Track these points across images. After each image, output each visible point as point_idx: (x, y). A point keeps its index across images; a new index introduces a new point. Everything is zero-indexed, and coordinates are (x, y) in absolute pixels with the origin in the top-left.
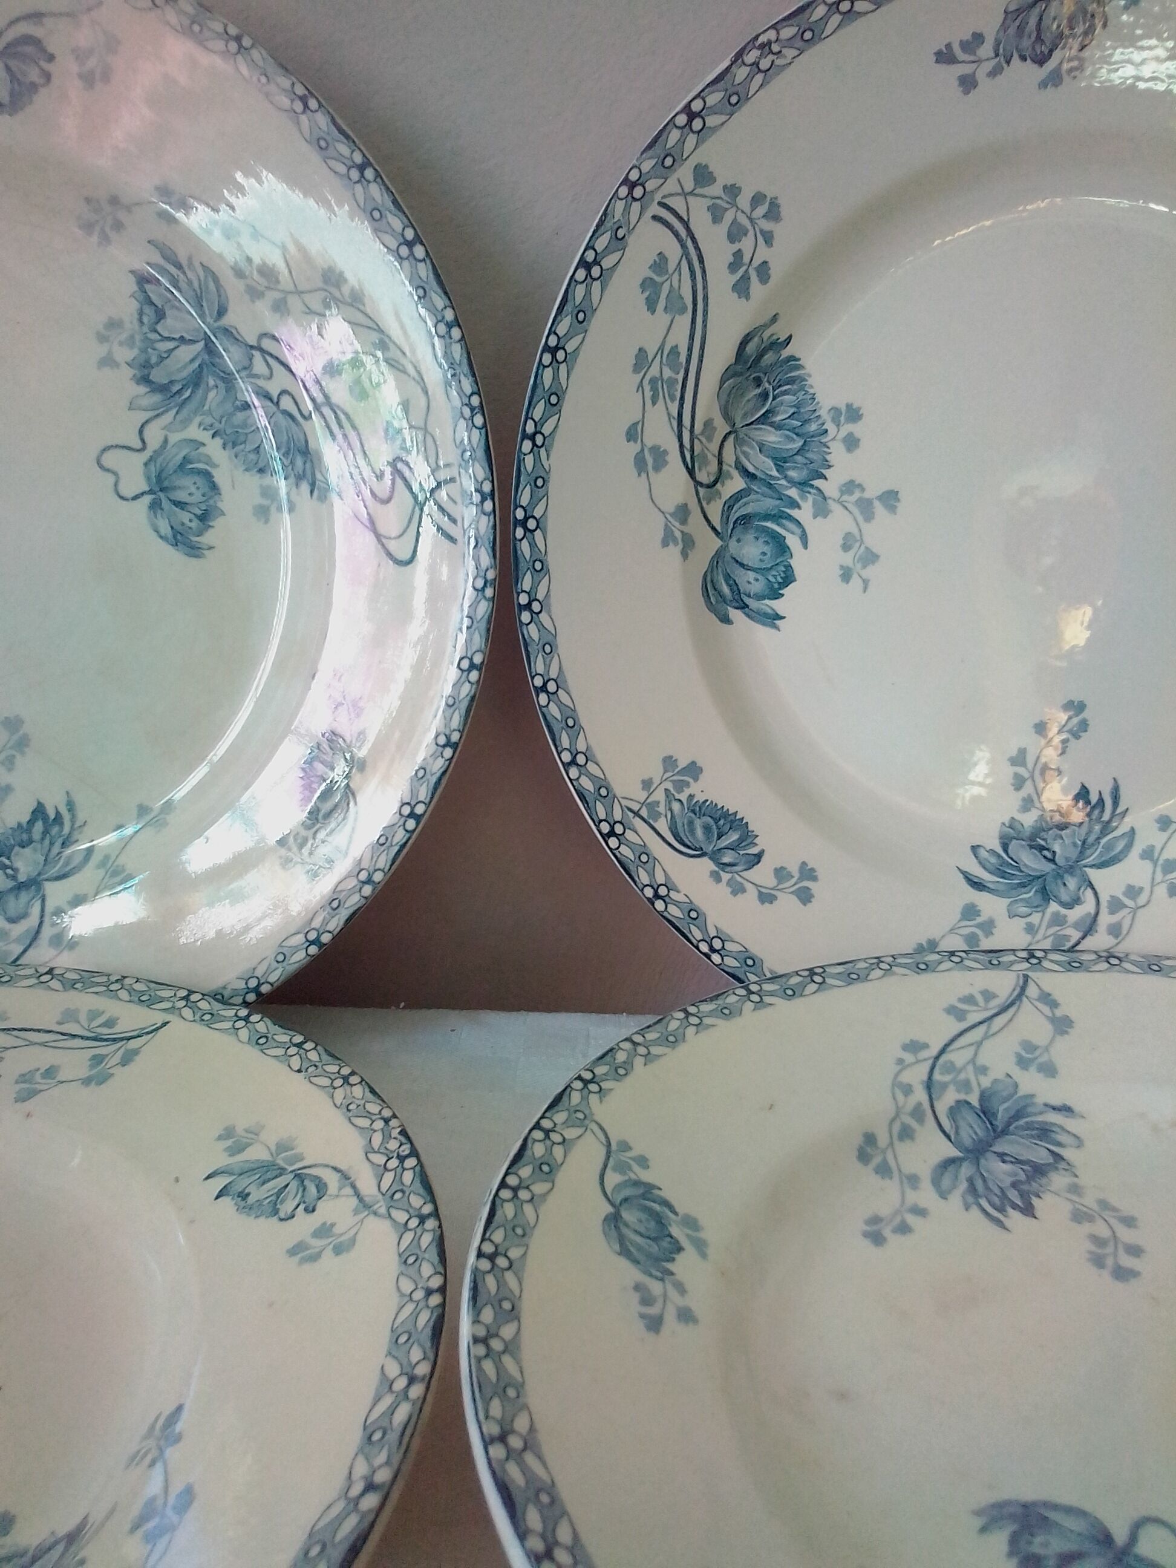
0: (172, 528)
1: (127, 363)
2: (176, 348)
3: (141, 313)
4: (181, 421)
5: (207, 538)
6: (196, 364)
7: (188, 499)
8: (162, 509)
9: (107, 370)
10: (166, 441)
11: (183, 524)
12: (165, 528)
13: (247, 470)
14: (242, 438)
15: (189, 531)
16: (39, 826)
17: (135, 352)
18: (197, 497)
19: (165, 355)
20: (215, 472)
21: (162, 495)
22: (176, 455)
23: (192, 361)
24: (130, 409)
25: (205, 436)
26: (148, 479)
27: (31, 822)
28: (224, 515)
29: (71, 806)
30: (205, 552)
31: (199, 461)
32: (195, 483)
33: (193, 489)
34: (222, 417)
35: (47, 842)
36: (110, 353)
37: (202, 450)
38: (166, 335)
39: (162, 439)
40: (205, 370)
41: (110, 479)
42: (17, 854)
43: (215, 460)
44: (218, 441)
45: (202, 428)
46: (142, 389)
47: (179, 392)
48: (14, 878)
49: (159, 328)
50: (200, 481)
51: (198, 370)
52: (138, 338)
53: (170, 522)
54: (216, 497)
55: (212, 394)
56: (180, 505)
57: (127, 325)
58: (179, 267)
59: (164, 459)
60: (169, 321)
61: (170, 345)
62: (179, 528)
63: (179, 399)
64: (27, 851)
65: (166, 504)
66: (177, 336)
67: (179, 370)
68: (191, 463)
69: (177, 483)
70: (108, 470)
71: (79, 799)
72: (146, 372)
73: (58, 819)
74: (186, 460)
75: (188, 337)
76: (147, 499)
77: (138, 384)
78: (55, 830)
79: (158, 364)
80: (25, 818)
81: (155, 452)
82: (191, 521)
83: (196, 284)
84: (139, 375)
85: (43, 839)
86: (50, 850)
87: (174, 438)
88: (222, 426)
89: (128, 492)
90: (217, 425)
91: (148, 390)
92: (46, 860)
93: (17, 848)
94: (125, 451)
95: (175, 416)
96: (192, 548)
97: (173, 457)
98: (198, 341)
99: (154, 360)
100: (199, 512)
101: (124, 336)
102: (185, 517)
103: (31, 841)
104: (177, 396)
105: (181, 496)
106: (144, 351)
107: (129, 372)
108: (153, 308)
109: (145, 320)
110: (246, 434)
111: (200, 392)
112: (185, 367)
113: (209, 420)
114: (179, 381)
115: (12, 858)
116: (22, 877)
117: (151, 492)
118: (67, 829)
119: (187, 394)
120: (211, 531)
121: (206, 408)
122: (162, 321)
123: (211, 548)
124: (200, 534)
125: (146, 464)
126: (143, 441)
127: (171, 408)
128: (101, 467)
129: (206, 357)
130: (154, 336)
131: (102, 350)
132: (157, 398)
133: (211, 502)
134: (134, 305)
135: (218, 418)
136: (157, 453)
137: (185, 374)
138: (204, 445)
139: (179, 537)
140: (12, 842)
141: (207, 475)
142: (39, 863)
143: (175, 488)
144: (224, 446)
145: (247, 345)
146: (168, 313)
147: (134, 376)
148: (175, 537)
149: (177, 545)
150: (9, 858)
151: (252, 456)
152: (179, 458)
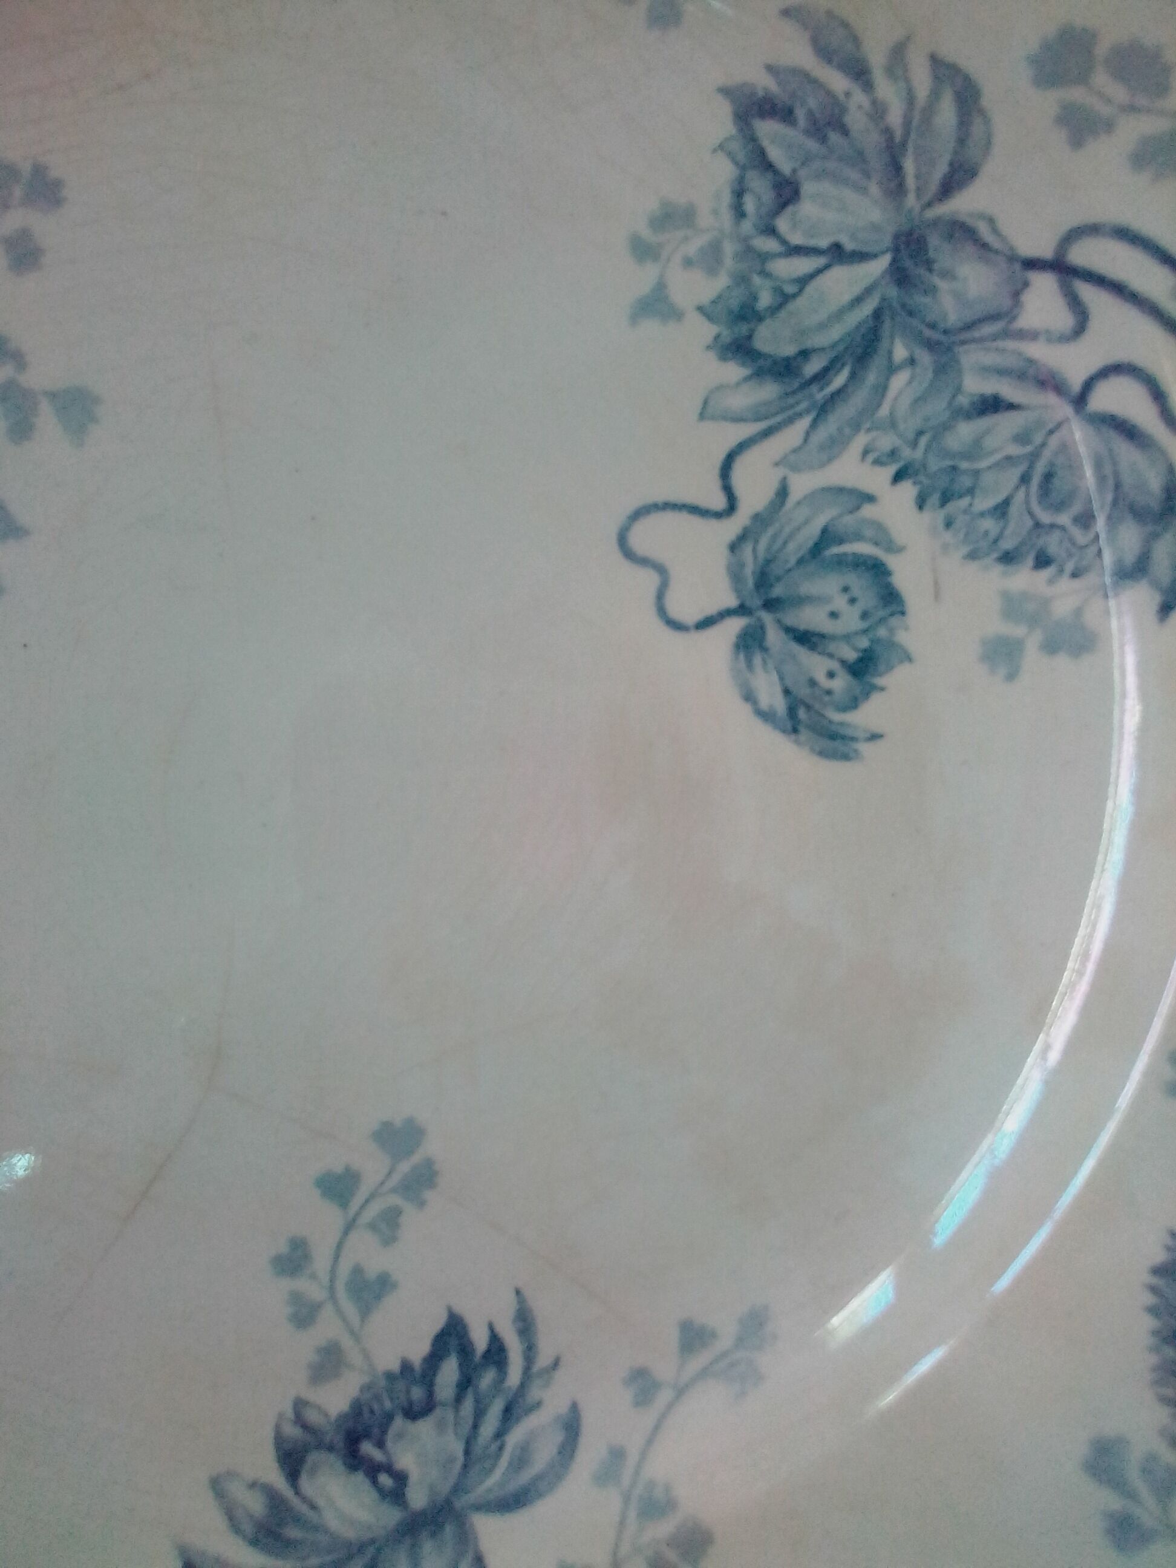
0: (787, 692)
1: (700, 309)
2: (819, 271)
3: (739, 193)
4: (822, 448)
5: (863, 718)
6: (867, 309)
7: (827, 626)
8: (764, 649)
9: (651, 327)
10: (783, 493)
11: (813, 683)
12: (771, 696)
13: (972, 556)
14: (966, 481)
15: (827, 698)
16: (449, 1372)
17: (722, 282)
18: (851, 621)
19: (790, 289)
20: (892, 562)
21: (767, 618)
22: (807, 522)
23: (858, 300)
24: (702, 416)
25: (877, 479)
26: (736, 576)
27: (434, 1359)
28: (910, 659)
29: (525, 1322)
30: (864, 748)
31: (858, 537)
32: (846, 589)
33: (840, 603)
34: (920, 433)
35: (468, 1405)
36: (661, 287)
37: (868, 511)
38: (796, 239)
39: (773, 486)
40: (887, 325)
41: (649, 580)
42: (400, 1436)
43: (899, 537)
44: (908, 490)
45: (870, 458)
46: (734, 371)
47: (821, 377)
48: (397, 1495)
49: (782, 224)
50: (858, 582)
51: (871, 323)
52: (729, 248)
53: (781, 678)
54: (894, 621)
55: (899, 381)
56: (806, 638)
57: (705, 219)
58: (860, 73)
59: (774, 537)
60: (807, 208)
61: (803, 265)
62: (804, 692)
63: (820, 395)
64: (424, 1428)
65: (774, 637)
66: (824, 243)
67: (822, 326)
68: (841, 541)
69: (807, 588)
70: (643, 562)
71: (543, 1308)
72: (743, 329)
73: (496, 1353)
74: (827, 537)
75: (849, 246)
76: (735, 625)
77: (723, 358)
78: (487, 1379)
79: (774, 310)
80: (418, 1350)
81: (756, 517)
82: (831, 675)
83: (895, 118)
84: (727, 336)
85: (459, 1399)
86: (475, 1426)
87: (802, 485)
88: (919, 454)
89: (689, 614)
90: (907, 453)
91: (744, 372)
92: (467, 1452)
93: (399, 1422)
94: (684, 517)
95: (808, 434)
96: (833, 736)
97: (799, 529)
98: (875, 256)
99: (765, 300)
100: (851, 656)
101: (692, 248)
102: (817, 665)
103: (428, 1407)
104: (814, 388)
105: (812, 618)
106: (741, 280)
107: (708, 330)
108: (770, 175)
109: (749, 204)
110: (977, 473)
111: (872, 377)
112: (839, 315)
113: (886, 442)
114: (823, 349)
115: (389, 1444)
116: (418, 1498)
117: (742, 610)
118: (514, 1376)
119: (839, 380)
120: (876, 699)
121: (884, 411)
122: (790, 209)
123: (874, 737)
124: (853, 703)
125: (734, 547)
126: (728, 491)
127: (800, 415)
128: (629, 554)
129: (893, 292)
130: (769, 245)
131: (644, 278)
132: (769, 391)
133: (882, 632)
134: (724, 171)
135: (911, 435)
136: (761, 521)
137: (836, 332)
138: (870, 498)
139: (802, 713)
140: (388, 1405)
141: (877, 570)
142: (451, 1460)
143: (800, 601)
144: (921, 503)
145: (1012, 258)
146: (808, 188)
147: (717, 337)
148: (792, 711)
149: (795, 731)
150: (381, 1444)
151: (989, 524)
152: (813, 531)
